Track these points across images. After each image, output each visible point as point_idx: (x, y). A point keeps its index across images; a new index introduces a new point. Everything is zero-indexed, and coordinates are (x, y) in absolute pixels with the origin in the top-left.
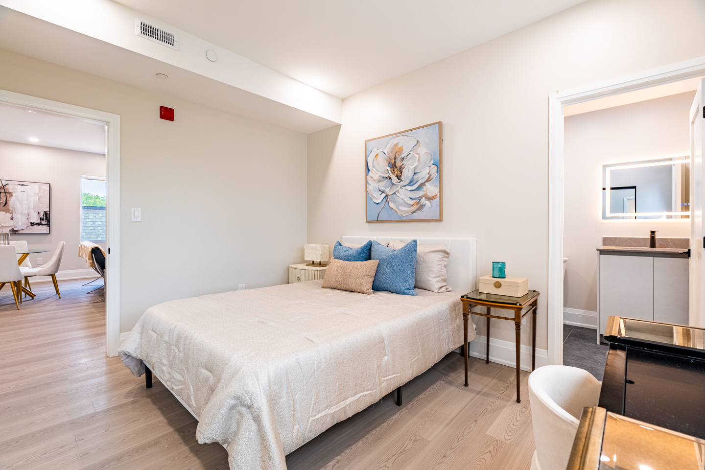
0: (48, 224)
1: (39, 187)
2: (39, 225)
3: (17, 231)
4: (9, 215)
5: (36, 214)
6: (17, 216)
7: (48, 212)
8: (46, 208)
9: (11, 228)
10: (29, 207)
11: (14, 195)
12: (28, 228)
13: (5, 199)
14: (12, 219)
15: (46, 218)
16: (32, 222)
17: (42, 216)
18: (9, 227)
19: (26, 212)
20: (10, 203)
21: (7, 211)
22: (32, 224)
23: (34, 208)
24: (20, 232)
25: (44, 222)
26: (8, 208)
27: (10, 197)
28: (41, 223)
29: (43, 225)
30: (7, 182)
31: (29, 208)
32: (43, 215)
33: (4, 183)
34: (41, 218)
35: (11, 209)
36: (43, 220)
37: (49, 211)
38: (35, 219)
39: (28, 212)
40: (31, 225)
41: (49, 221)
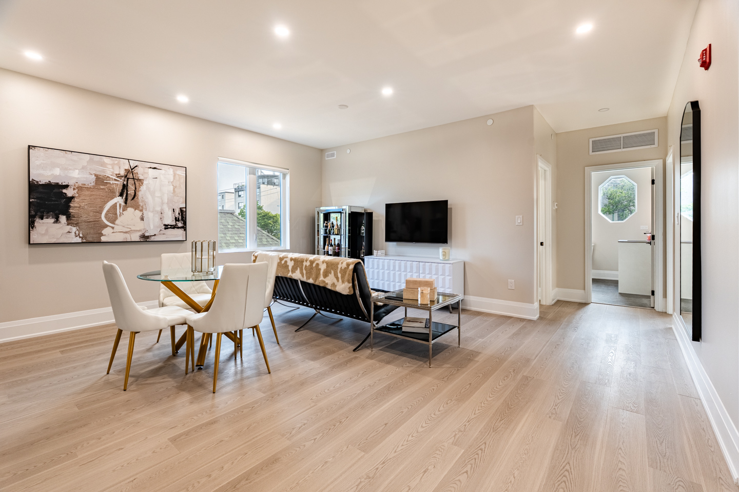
0: (184, 228)
1: (174, 171)
2: (174, 228)
3: (148, 237)
4: (138, 213)
5: (171, 212)
6: (149, 215)
7: (184, 209)
8: (182, 203)
9: (140, 233)
10: (162, 201)
11: (145, 182)
12: (162, 232)
13: (134, 188)
14: (142, 219)
15: (182, 217)
16: (166, 223)
17: (177, 215)
18: (139, 231)
19: (158, 209)
20: (140, 194)
21: (137, 207)
22: (167, 227)
23: (168, 203)
24: (152, 239)
25: (180, 224)
26: (138, 203)
27: (140, 186)
28: (176, 225)
29: (178, 228)
30: (136, 163)
31: (163, 203)
32: (179, 214)
33: (133, 164)
34: (176, 218)
35: (141, 204)
36: (179, 221)
37: (186, 208)
38: (170, 221)
39: (162, 209)
40: (165, 229)
41: (185, 223)
